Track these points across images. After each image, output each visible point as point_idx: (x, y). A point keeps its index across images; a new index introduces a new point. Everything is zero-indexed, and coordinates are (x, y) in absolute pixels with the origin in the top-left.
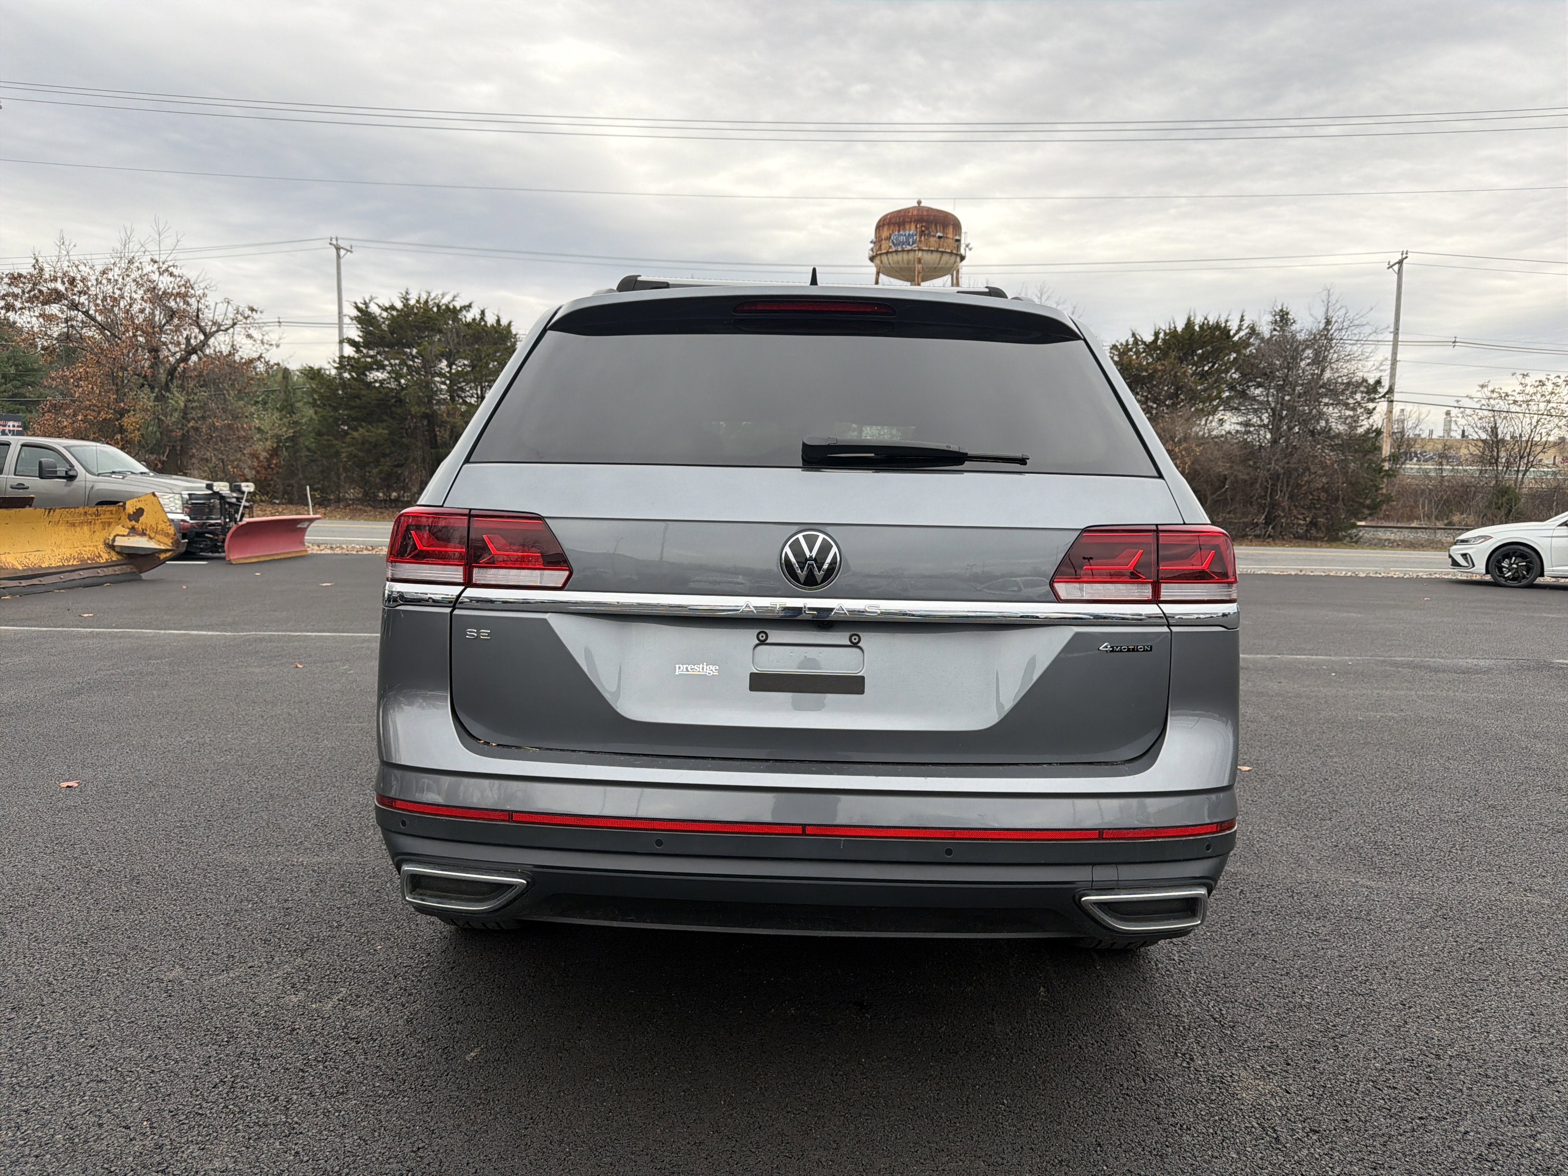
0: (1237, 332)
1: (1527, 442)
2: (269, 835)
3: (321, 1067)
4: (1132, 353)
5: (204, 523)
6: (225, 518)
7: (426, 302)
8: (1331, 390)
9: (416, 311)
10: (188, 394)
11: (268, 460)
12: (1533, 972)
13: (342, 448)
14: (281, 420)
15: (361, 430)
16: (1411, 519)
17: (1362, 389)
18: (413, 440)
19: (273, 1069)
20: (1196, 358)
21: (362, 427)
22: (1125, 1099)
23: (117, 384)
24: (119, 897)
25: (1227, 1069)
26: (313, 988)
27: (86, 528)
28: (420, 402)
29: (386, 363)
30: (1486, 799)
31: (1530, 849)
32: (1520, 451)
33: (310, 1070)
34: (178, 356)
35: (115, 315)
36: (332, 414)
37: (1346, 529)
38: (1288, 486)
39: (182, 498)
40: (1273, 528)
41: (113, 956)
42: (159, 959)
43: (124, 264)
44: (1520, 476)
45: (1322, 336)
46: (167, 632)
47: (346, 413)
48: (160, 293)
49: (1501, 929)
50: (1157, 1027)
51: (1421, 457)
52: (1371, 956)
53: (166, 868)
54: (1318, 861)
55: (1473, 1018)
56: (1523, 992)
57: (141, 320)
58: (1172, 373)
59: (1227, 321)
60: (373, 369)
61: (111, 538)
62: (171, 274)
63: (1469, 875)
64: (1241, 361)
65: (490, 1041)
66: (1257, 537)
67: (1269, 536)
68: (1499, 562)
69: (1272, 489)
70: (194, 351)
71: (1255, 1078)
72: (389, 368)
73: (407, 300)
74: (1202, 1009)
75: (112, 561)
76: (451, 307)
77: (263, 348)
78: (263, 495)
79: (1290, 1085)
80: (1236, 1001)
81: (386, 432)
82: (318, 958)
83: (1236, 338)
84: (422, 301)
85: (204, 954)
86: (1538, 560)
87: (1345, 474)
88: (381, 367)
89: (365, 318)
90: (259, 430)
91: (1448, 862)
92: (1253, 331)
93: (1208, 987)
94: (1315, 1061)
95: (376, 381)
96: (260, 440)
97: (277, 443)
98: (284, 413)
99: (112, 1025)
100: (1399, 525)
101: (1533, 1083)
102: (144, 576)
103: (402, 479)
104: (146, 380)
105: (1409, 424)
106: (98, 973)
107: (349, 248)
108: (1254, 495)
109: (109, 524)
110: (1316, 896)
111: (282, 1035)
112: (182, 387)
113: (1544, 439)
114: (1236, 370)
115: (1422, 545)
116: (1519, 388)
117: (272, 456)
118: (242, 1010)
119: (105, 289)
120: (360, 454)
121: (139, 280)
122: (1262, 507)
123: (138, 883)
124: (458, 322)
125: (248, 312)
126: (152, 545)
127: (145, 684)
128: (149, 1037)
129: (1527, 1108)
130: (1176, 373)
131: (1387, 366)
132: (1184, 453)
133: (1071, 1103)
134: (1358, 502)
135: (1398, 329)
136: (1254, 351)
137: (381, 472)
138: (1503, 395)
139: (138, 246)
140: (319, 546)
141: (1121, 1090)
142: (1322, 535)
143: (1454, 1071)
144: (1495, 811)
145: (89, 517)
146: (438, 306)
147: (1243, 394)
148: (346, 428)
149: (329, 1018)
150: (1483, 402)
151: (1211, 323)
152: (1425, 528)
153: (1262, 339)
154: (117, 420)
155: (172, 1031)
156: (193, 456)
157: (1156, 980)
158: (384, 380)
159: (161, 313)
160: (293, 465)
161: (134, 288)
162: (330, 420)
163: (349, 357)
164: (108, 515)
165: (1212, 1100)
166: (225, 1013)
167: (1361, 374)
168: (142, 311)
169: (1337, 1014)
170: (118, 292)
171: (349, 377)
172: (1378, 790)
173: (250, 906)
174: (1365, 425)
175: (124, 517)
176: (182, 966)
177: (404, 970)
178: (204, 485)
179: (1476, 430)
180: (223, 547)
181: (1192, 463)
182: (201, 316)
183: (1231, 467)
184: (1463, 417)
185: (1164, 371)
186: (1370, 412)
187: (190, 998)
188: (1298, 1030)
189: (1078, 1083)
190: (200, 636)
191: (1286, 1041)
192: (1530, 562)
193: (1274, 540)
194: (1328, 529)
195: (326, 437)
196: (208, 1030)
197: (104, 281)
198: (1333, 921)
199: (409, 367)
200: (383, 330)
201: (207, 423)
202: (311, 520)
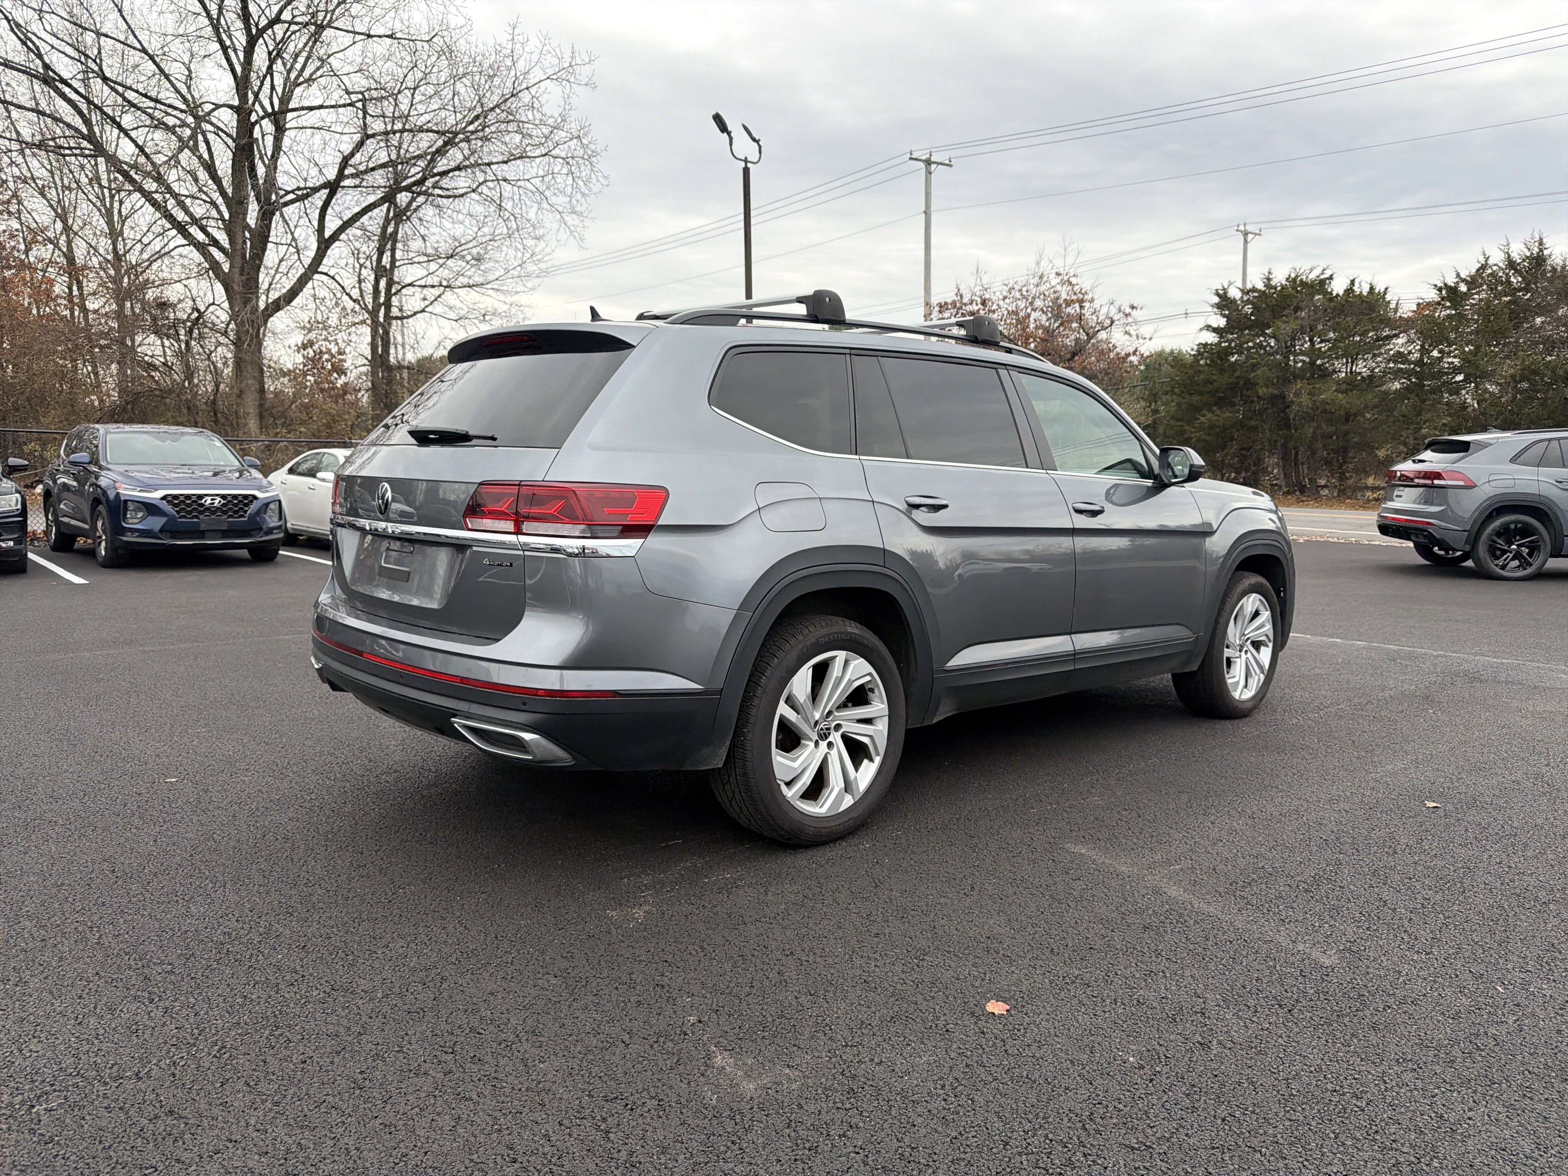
7: (1294, 279)
9: (1279, 289)
13: (1194, 433)
15: (1209, 415)
18: (1261, 423)
28: (1269, 383)
43: (1036, 280)
47: (1198, 398)
48: (1061, 301)
62: (1071, 284)
70: (1079, 351)
72: (1246, 351)
73: (1270, 280)
76: (1317, 281)
77: (1137, 342)
84: (1291, 279)
89: (1224, 303)
124: (1325, 295)
125: (1127, 310)
139: (1048, 263)
146: (1304, 283)
163: (1208, 344)
171: (1205, 363)
199: (1264, 348)
200: (1245, 313)
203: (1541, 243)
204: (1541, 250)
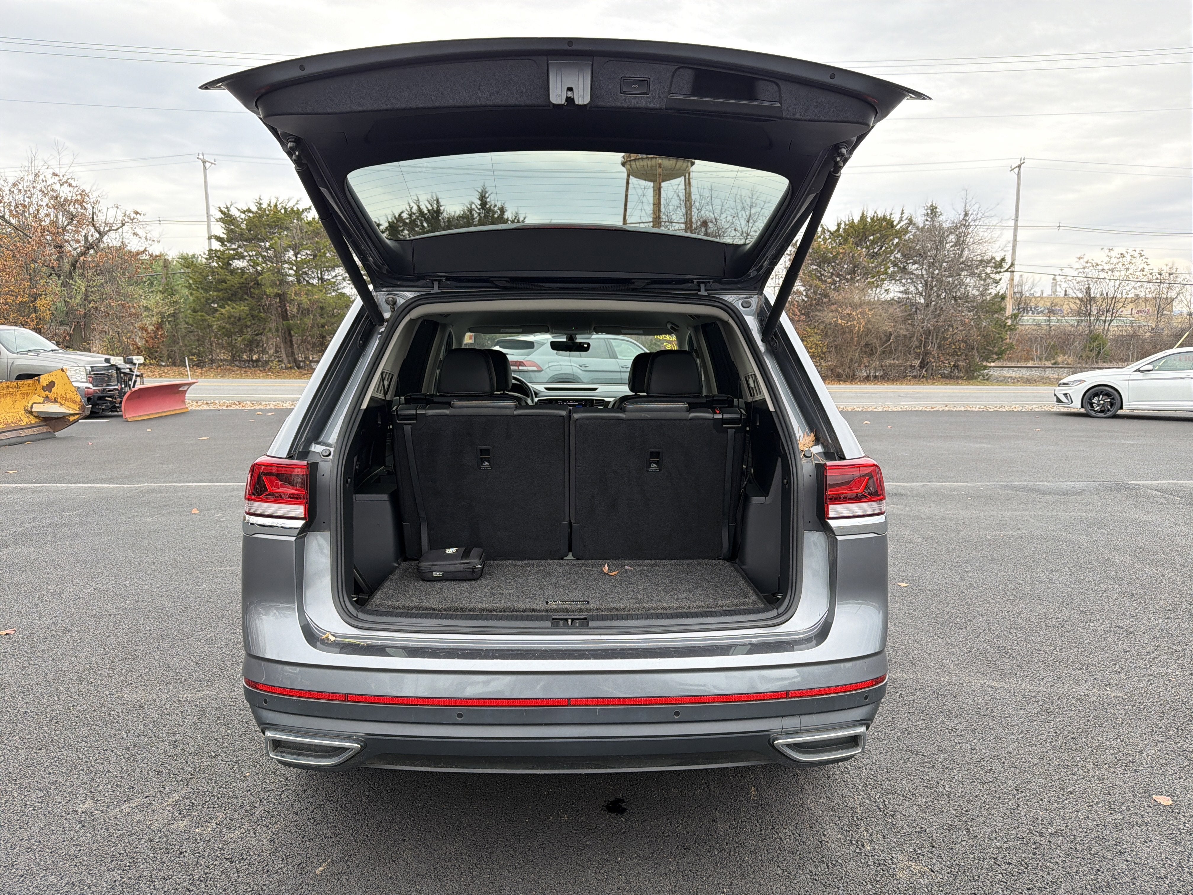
0: (899, 222)
1: (1112, 299)
2: (160, 674)
3: (203, 886)
4: (820, 240)
5: (104, 389)
6: (121, 385)
7: (276, 206)
8: (969, 266)
9: (267, 212)
10: (88, 281)
11: (155, 332)
12: (1111, 757)
13: (214, 321)
14: (163, 300)
15: (227, 308)
16: (1027, 360)
17: (991, 264)
18: (269, 315)
19: (166, 890)
20: (868, 243)
21: (229, 305)
22: (814, 884)
23: (30, 274)
24: (42, 736)
25: (889, 853)
26: (196, 814)
27: (8, 398)
28: (273, 285)
29: (246, 254)
30: (1078, 606)
31: (1110, 649)
32: (1106, 307)
33: (195, 889)
34: (79, 250)
35: (26, 218)
36: (205, 295)
37: (980, 370)
38: (936, 339)
39: (86, 370)
40: (926, 371)
41: (38, 791)
42: (74, 793)
43: (32, 178)
44: (1107, 324)
45: (962, 225)
46: (77, 485)
47: (215, 294)
48: (62, 200)
49: (1088, 720)
50: (837, 819)
51: (1035, 311)
52: (994, 748)
53: (78, 707)
54: (957, 665)
55: (1067, 799)
56: (1103, 775)
57: (47, 222)
58: (851, 254)
59: (891, 214)
60: (235, 259)
61: (30, 405)
62: (70, 185)
63: (1066, 674)
64: (901, 245)
65: (335, 856)
66: (914, 377)
67: (923, 377)
68: (1090, 399)
69: (925, 342)
70: (92, 247)
71: (909, 860)
72: (248, 258)
73: (260, 204)
74: (871, 801)
75: (31, 424)
76: (295, 209)
77: (146, 243)
78: (152, 359)
79: (934, 865)
80: (896, 792)
81: (246, 308)
82: (200, 786)
83: (898, 227)
84: (272, 205)
85: (110, 786)
86: (1119, 398)
87: (979, 329)
88: (242, 257)
89: (228, 219)
90: (146, 309)
91: (1050, 662)
92: (911, 222)
93: (875, 781)
94: (953, 842)
95: (238, 268)
96: (148, 316)
97: (162, 318)
98: (166, 295)
99: (37, 856)
100: (1019, 365)
101: (1109, 854)
102: (57, 434)
103: (261, 344)
104: (54, 270)
105: (1026, 288)
106: (25, 808)
107: (213, 162)
108: (912, 346)
109: (28, 394)
110: (955, 697)
111: (173, 858)
112: (82, 275)
113: (1124, 296)
114: (899, 251)
115: (1035, 380)
116: (1107, 259)
117: (158, 329)
118: (141, 837)
119: (17, 198)
120: (227, 326)
121: (44, 189)
122: (918, 355)
123: (56, 722)
124: (301, 221)
125: (133, 215)
126: (63, 410)
127: (59, 535)
128: (67, 865)
129: (1105, 876)
130: (853, 254)
131: (1010, 248)
132: (859, 316)
133: (774, 889)
134: (988, 350)
135: (1017, 217)
136: (911, 237)
137: (244, 340)
138: (1095, 265)
139: (42, 163)
140: (197, 403)
141: (811, 876)
142: (962, 375)
143: (1053, 847)
144: (1085, 616)
145: (11, 390)
146: (285, 209)
147: (904, 270)
148: (216, 305)
149: (209, 841)
150: (1081, 270)
151: (879, 216)
152: (1038, 367)
153: (917, 228)
154: (32, 302)
155: (86, 859)
156: (94, 329)
157: (837, 777)
158: (245, 267)
159: (63, 216)
160: (174, 336)
161: (40, 196)
162: (203, 300)
163: (216, 250)
164: (26, 387)
165: (877, 881)
166: (127, 840)
167: (990, 254)
168: (48, 215)
169: (969, 801)
170: (27, 200)
171: (216, 265)
172: (1001, 601)
173: (146, 740)
174: (993, 291)
175: (39, 388)
176: (93, 798)
177: (267, 794)
178: (103, 359)
179: (1075, 291)
180: (120, 407)
181: (866, 324)
182: (95, 218)
183: (894, 326)
184: (1065, 281)
185: (845, 254)
186: (997, 282)
187: (99, 827)
188: (940, 816)
189: (780, 871)
190: (103, 488)
191: (932, 826)
192: (1113, 399)
193: (926, 380)
194: (967, 371)
195: (200, 314)
196: (114, 856)
197: (16, 191)
198: (967, 718)
199: (263, 257)
200: (241, 229)
201: (105, 303)
202: (190, 384)
203: (438, 202)
204: (438, 206)
